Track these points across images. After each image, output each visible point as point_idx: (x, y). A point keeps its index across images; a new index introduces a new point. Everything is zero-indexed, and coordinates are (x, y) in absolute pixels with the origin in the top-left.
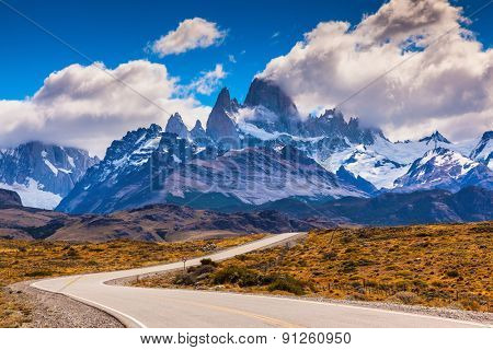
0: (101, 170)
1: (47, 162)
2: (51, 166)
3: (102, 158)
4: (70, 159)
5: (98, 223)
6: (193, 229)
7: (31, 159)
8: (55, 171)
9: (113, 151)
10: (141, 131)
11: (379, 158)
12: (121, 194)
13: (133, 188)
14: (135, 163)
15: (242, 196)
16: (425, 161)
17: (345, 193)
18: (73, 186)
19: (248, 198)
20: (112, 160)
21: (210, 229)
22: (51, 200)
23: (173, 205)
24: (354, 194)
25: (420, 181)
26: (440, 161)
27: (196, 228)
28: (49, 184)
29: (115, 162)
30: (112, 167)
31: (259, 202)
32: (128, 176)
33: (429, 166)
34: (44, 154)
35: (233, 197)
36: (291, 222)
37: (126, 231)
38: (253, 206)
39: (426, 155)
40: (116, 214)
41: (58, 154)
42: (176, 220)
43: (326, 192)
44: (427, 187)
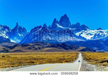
0: (29, 35)
3: (29, 32)
6: (46, 47)
7: (15, 33)
8: (20, 35)
20: (31, 33)
24: (82, 40)
26: (101, 34)
37: (31, 47)
40: (30, 44)
42: (43, 45)
43: (76, 40)
44: (98, 39)
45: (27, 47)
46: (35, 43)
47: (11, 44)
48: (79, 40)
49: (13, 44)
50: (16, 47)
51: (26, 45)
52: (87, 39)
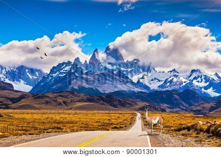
0: (48, 78)
1: (28, 74)
2: (29, 76)
3: (49, 73)
4: (37, 73)
5: (39, 97)
6: (78, 101)
7: (22, 73)
8: (31, 77)
9: (52, 71)
10: (64, 63)
11: (153, 78)
13: (59, 85)
14: (61, 75)
15: (100, 90)
16: (169, 80)
17: (139, 90)
18: (37, 83)
19: (102, 91)
20: (52, 74)
21: (85, 102)
22: (27, 89)
23: (72, 92)
24: (143, 91)
25: (167, 87)
26: (175, 80)
27: (80, 101)
28: (28, 82)
29: (53, 75)
30: (52, 76)
31: (106, 92)
32: (58, 80)
33: (171, 82)
34: (27, 70)
35: (97, 90)
36: (118, 100)
37: (50, 101)
38: (104, 94)
39: (170, 77)
40: (47, 94)
41: (32, 71)
42: (72, 97)
43: (132, 90)
44: (170, 89)
45: (43, 101)
46: (57, 93)
47: (15, 93)
48: (136, 90)
49: (17, 93)
50: (23, 100)
51: (43, 97)
52: (152, 89)
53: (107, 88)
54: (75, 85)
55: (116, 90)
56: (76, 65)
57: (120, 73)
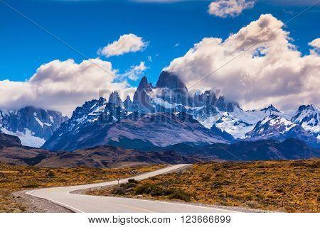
0: (69, 125)
1: (37, 119)
2: (40, 122)
3: (70, 117)
4: (51, 117)
5: (67, 156)
6: (124, 161)
7: (27, 118)
8: (42, 124)
9: (77, 113)
10: (94, 101)
11: (236, 120)
12: (81, 139)
13: (88, 135)
14: (90, 121)
15: (153, 141)
16: (264, 122)
17: (216, 141)
18: (52, 134)
19: (157, 143)
20: (76, 119)
21: (134, 161)
22: (39, 142)
23: (112, 146)
24: (221, 142)
25: (261, 135)
26: (273, 123)
27: (126, 160)
28: (38, 132)
29: (78, 120)
30: (76, 123)
31: (163, 145)
32: (86, 128)
33: (266, 125)
34: (35, 114)
35: (148, 142)
36: (183, 157)
37: (84, 161)
38: (160, 148)
39: (265, 119)
40: (78, 151)
41: (44, 115)
42: (114, 155)
43: (204, 140)
44: (265, 138)
45: (73, 161)
46: (92, 149)
47: (26, 150)
48: (211, 140)
49: (29, 151)
50: (44, 161)
51: (72, 156)
52: (236, 138)
53: (165, 139)
54: (114, 135)
55: (179, 141)
56: (113, 103)
57: (183, 115)
